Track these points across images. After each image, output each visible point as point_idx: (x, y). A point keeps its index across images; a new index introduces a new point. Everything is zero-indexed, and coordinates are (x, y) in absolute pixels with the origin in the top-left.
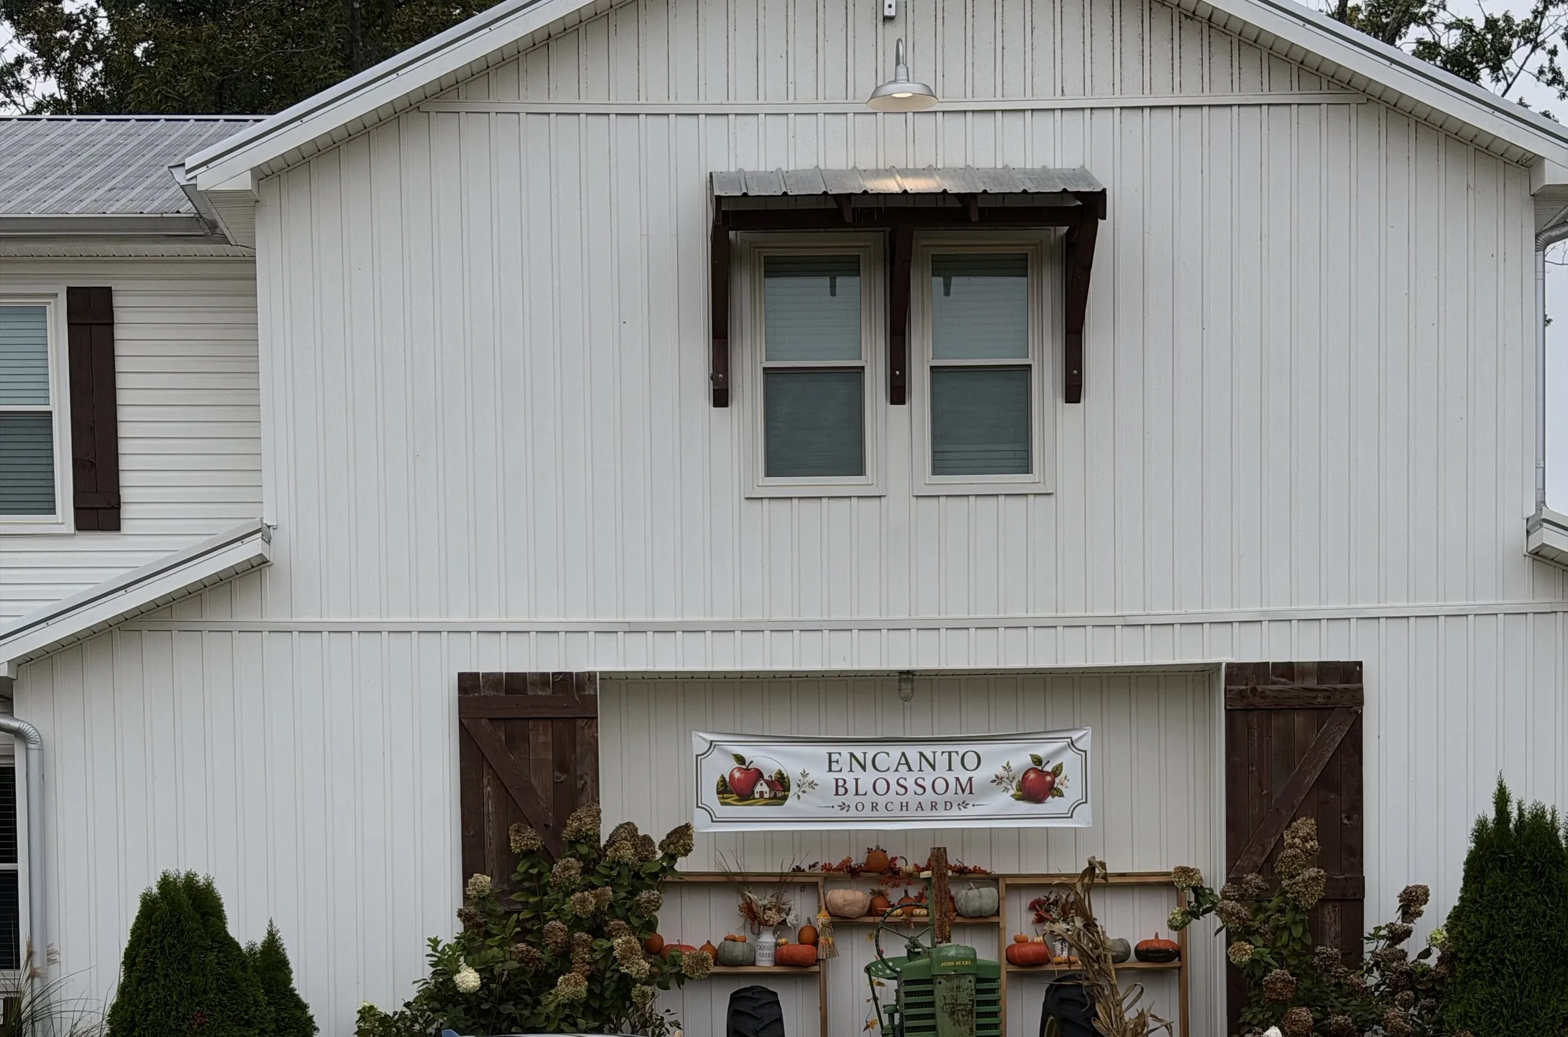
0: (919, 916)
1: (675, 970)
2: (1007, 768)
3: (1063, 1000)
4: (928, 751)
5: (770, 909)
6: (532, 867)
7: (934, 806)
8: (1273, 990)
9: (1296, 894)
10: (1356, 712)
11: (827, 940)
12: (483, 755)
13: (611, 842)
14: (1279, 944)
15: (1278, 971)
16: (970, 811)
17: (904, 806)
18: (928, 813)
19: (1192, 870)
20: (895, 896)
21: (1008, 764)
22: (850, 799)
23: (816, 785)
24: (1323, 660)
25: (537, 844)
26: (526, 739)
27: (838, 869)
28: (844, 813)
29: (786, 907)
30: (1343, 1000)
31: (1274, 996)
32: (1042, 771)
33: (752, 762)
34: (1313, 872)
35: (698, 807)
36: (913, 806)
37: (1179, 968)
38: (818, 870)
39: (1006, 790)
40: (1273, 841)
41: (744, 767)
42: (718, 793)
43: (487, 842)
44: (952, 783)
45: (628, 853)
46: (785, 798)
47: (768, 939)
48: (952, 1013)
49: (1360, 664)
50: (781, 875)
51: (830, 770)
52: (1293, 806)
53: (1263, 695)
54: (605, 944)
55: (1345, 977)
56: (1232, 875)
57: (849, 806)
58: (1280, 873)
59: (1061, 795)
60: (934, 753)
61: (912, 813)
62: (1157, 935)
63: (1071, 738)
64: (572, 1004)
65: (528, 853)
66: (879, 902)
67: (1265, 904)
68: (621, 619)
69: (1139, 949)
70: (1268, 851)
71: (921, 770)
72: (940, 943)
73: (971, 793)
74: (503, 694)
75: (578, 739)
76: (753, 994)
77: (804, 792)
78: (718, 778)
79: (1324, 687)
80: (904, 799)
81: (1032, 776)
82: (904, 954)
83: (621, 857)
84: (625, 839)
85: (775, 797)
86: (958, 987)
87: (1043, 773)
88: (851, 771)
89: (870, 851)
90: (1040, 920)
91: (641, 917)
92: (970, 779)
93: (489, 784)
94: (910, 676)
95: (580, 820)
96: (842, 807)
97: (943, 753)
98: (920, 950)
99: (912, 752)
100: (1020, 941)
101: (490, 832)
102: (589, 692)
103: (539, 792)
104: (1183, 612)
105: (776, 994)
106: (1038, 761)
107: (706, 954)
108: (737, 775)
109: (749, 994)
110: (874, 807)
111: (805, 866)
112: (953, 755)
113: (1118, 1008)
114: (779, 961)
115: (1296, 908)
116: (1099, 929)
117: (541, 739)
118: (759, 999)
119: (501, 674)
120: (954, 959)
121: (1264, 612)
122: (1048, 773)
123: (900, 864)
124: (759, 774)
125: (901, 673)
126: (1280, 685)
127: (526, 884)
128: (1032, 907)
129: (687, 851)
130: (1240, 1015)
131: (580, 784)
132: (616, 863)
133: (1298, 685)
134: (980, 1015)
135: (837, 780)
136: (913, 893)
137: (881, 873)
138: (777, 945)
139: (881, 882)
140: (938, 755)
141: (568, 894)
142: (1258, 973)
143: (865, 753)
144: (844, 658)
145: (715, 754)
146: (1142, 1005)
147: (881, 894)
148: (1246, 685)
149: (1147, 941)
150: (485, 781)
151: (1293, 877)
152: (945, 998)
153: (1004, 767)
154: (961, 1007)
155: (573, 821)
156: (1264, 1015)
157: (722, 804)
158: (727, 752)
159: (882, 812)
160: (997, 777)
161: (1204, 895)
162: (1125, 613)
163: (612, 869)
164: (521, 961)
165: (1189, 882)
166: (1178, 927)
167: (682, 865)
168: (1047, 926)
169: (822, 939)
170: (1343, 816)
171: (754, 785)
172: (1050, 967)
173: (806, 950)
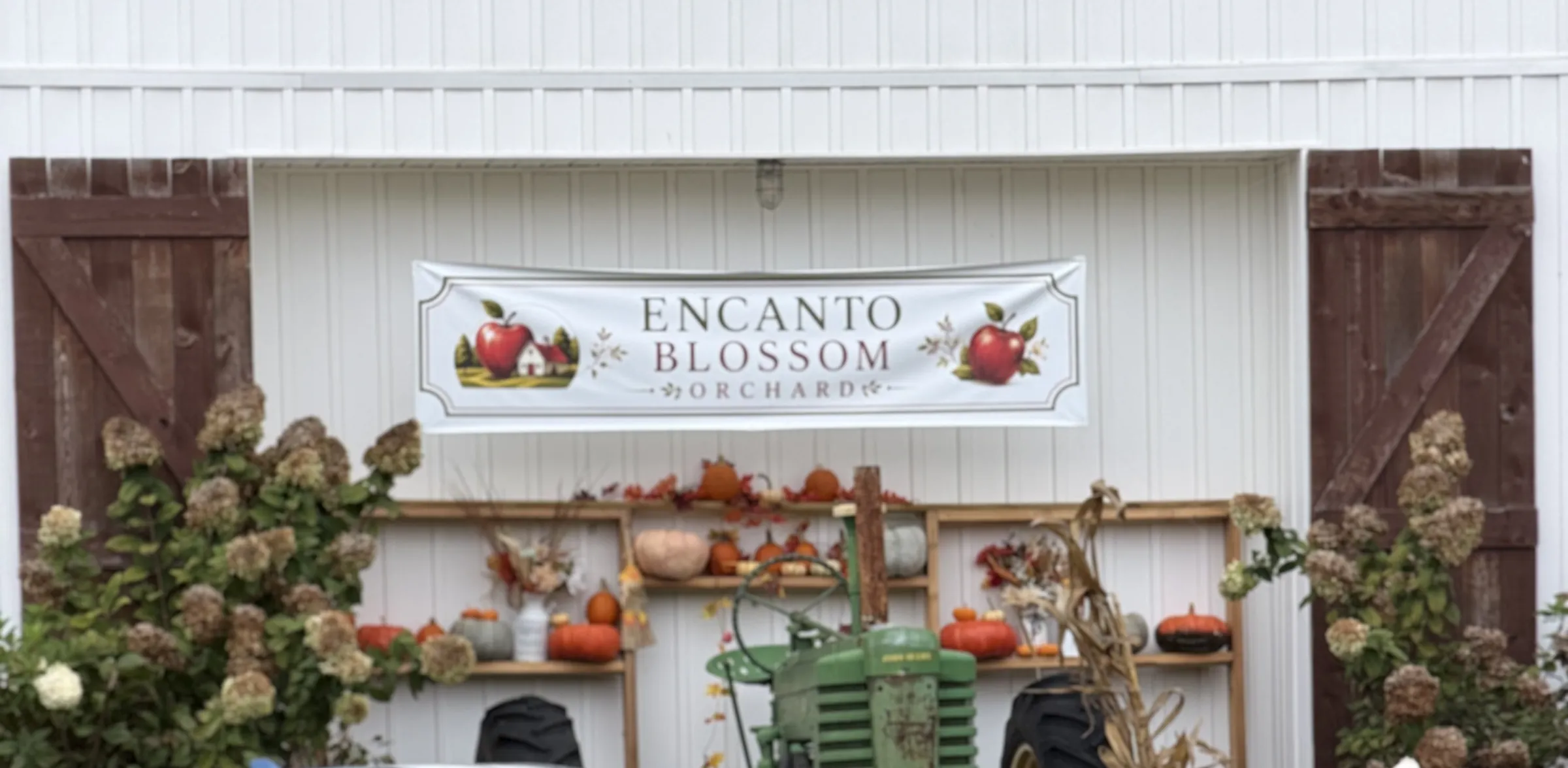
0: (792, 575)
1: (405, 668)
2: (946, 326)
3: (1048, 717)
4: (812, 294)
5: (540, 564)
6: (147, 491)
7: (822, 389)
8: (1401, 699)
9: (1436, 542)
10: (1522, 234)
11: (636, 618)
12: (53, 299)
13: (283, 449)
14: (1407, 623)
15: (1410, 667)
16: (883, 398)
17: (773, 390)
18: (812, 400)
19: (1263, 500)
20: (750, 539)
21: (947, 319)
22: (682, 377)
23: (624, 353)
24: (1470, 144)
25: (152, 453)
26: (125, 271)
27: (653, 496)
28: (670, 402)
29: (566, 560)
30: (1508, 716)
31: (1404, 709)
32: (1003, 331)
33: (514, 314)
34: (1462, 504)
35: (422, 389)
36: (788, 388)
37: (1230, 665)
38: (618, 498)
39: (944, 361)
40: (1388, 449)
41: (500, 322)
42: (459, 365)
43: (61, 449)
44: (853, 350)
45: (313, 471)
46: (570, 375)
47: (535, 615)
48: (901, 739)
49: (1527, 153)
50: (558, 506)
51: (647, 328)
52: (1420, 391)
53: (1370, 204)
54: (291, 625)
55: (1514, 678)
56: (1322, 507)
57: (679, 390)
58: (1408, 505)
59: (1035, 371)
60: (823, 299)
61: (785, 401)
62: (1192, 609)
63: (1051, 275)
64: (247, 728)
65: (137, 470)
66: (724, 551)
67: (1382, 556)
68: (288, 68)
69: (1164, 631)
70: (1380, 466)
71: (800, 328)
72: (872, 623)
73: (885, 366)
74: (87, 195)
75: (218, 274)
76: (530, 708)
77: (603, 365)
78: (456, 341)
79: (1472, 190)
80: (773, 378)
81: (987, 339)
82: (784, 639)
83: (304, 477)
84: (307, 445)
85: (554, 374)
86: (911, 696)
87: (1003, 336)
88: (683, 329)
89: (706, 464)
90: (996, 581)
91: (339, 579)
92: (883, 344)
93: (64, 350)
94: (777, 167)
95: (231, 413)
96: (668, 390)
97: (837, 299)
98: (813, 633)
99: (786, 297)
100: (964, 618)
101: (66, 431)
102: (235, 192)
103: (151, 362)
104: (1236, 62)
105: (561, 710)
106: (997, 314)
107: (461, 640)
108: (489, 335)
109: (523, 709)
110: (722, 390)
111: (596, 491)
112: (855, 303)
113: (1143, 732)
114: (556, 651)
115: (1435, 564)
116: (1110, 600)
117: (153, 273)
118: (540, 719)
119: (83, 161)
120: (904, 649)
121: (1371, 66)
122: (1013, 335)
123: (758, 487)
124: (525, 335)
125: (762, 162)
126: (1397, 188)
127: (135, 522)
128: (983, 560)
129: (412, 465)
130: (1337, 741)
131: (221, 350)
132: (291, 488)
133: (1428, 186)
134: (945, 741)
135: (659, 345)
136: (781, 536)
137: (728, 502)
138: (551, 625)
139: (730, 518)
140: (829, 302)
141: (216, 538)
142: (1373, 671)
143: (705, 300)
144: (669, 136)
145: (452, 299)
146: (1184, 724)
147: (726, 538)
148: (1342, 186)
149: (1175, 620)
150: (57, 345)
151: (1428, 511)
152: (889, 713)
153: (940, 324)
154: (915, 729)
155: (217, 414)
156: (1381, 742)
157: (466, 384)
158: (469, 296)
159: (735, 400)
160: (929, 340)
161: (1284, 541)
162: (1141, 63)
163: (286, 496)
164: (146, 653)
165: (1258, 519)
166: (1234, 597)
167: (403, 489)
168: (1008, 592)
169: (628, 616)
170: (1503, 407)
171: (519, 351)
172: (1014, 663)
173: (599, 634)
